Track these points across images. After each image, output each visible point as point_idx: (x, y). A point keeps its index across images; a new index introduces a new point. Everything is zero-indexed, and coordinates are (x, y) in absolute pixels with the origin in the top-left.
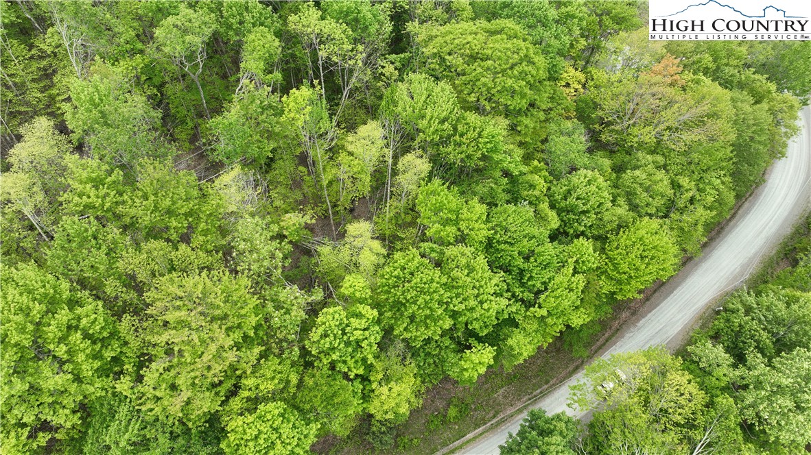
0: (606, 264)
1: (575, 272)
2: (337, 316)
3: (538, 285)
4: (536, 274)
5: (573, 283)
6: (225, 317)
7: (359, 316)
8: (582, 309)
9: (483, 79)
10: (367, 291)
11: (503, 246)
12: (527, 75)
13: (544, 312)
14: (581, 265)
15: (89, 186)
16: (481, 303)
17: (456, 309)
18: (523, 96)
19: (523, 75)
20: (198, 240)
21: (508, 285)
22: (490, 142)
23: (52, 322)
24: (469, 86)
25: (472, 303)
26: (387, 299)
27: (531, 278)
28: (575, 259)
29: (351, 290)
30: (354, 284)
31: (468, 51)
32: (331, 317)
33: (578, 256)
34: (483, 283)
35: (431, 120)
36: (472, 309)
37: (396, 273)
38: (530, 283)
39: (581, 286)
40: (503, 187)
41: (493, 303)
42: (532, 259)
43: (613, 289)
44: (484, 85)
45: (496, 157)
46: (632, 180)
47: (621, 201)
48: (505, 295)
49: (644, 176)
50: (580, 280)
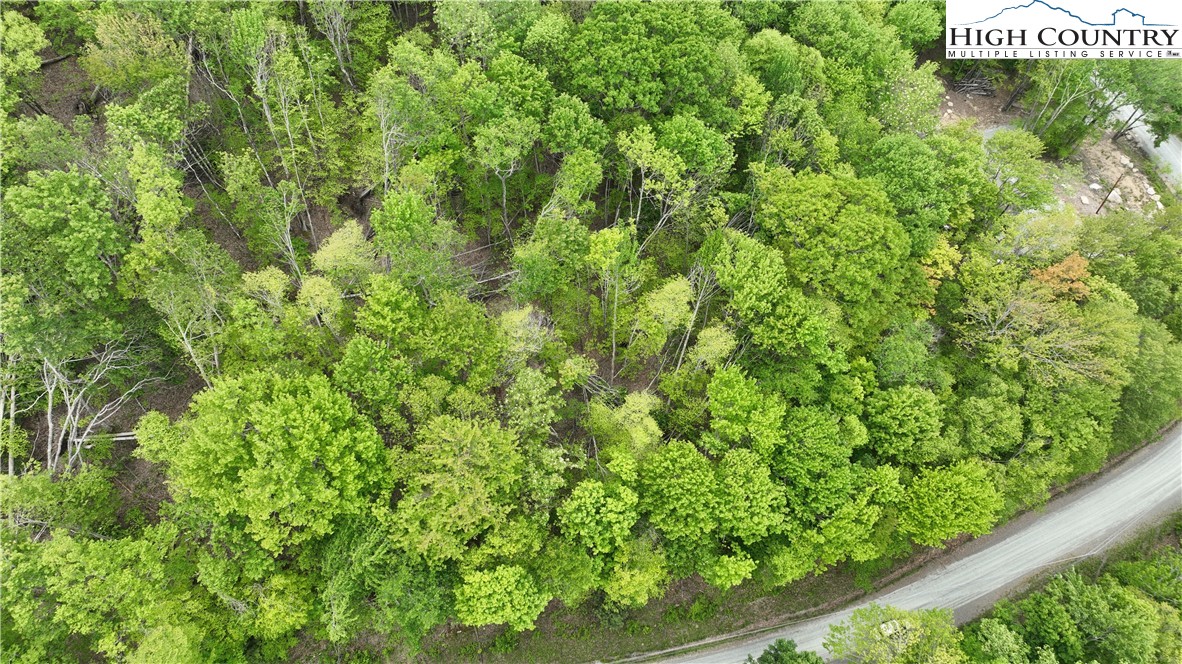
0: (912, 500)
1: (872, 502)
2: (594, 494)
3: (823, 509)
4: (823, 497)
5: (864, 514)
6: (487, 467)
7: (617, 496)
8: (870, 544)
9: (821, 260)
10: (634, 474)
11: (791, 459)
12: (876, 263)
13: (822, 540)
14: (879, 495)
15: (387, 309)
16: (753, 515)
17: (722, 516)
18: (865, 286)
19: (871, 264)
20: (475, 380)
21: (788, 500)
22: (811, 334)
23: (335, 443)
24: (804, 263)
25: (742, 514)
26: (650, 485)
27: (815, 500)
28: (874, 488)
29: (618, 469)
30: (623, 463)
31: (813, 220)
32: (588, 491)
33: (878, 486)
34: (758, 496)
35: (748, 294)
36: (741, 519)
37: (665, 464)
38: (813, 505)
39: (874, 519)
40: (813, 383)
41: (765, 518)
42: (822, 481)
43: (913, 530)
44: (821, 267)
45: (814, 350)
46: (974, 410)
47: (953, 431)
48: (783, 510)
49: (990, 409)
50: (874, 514)
